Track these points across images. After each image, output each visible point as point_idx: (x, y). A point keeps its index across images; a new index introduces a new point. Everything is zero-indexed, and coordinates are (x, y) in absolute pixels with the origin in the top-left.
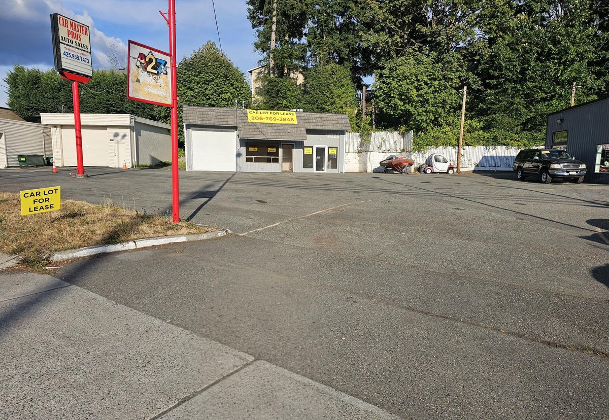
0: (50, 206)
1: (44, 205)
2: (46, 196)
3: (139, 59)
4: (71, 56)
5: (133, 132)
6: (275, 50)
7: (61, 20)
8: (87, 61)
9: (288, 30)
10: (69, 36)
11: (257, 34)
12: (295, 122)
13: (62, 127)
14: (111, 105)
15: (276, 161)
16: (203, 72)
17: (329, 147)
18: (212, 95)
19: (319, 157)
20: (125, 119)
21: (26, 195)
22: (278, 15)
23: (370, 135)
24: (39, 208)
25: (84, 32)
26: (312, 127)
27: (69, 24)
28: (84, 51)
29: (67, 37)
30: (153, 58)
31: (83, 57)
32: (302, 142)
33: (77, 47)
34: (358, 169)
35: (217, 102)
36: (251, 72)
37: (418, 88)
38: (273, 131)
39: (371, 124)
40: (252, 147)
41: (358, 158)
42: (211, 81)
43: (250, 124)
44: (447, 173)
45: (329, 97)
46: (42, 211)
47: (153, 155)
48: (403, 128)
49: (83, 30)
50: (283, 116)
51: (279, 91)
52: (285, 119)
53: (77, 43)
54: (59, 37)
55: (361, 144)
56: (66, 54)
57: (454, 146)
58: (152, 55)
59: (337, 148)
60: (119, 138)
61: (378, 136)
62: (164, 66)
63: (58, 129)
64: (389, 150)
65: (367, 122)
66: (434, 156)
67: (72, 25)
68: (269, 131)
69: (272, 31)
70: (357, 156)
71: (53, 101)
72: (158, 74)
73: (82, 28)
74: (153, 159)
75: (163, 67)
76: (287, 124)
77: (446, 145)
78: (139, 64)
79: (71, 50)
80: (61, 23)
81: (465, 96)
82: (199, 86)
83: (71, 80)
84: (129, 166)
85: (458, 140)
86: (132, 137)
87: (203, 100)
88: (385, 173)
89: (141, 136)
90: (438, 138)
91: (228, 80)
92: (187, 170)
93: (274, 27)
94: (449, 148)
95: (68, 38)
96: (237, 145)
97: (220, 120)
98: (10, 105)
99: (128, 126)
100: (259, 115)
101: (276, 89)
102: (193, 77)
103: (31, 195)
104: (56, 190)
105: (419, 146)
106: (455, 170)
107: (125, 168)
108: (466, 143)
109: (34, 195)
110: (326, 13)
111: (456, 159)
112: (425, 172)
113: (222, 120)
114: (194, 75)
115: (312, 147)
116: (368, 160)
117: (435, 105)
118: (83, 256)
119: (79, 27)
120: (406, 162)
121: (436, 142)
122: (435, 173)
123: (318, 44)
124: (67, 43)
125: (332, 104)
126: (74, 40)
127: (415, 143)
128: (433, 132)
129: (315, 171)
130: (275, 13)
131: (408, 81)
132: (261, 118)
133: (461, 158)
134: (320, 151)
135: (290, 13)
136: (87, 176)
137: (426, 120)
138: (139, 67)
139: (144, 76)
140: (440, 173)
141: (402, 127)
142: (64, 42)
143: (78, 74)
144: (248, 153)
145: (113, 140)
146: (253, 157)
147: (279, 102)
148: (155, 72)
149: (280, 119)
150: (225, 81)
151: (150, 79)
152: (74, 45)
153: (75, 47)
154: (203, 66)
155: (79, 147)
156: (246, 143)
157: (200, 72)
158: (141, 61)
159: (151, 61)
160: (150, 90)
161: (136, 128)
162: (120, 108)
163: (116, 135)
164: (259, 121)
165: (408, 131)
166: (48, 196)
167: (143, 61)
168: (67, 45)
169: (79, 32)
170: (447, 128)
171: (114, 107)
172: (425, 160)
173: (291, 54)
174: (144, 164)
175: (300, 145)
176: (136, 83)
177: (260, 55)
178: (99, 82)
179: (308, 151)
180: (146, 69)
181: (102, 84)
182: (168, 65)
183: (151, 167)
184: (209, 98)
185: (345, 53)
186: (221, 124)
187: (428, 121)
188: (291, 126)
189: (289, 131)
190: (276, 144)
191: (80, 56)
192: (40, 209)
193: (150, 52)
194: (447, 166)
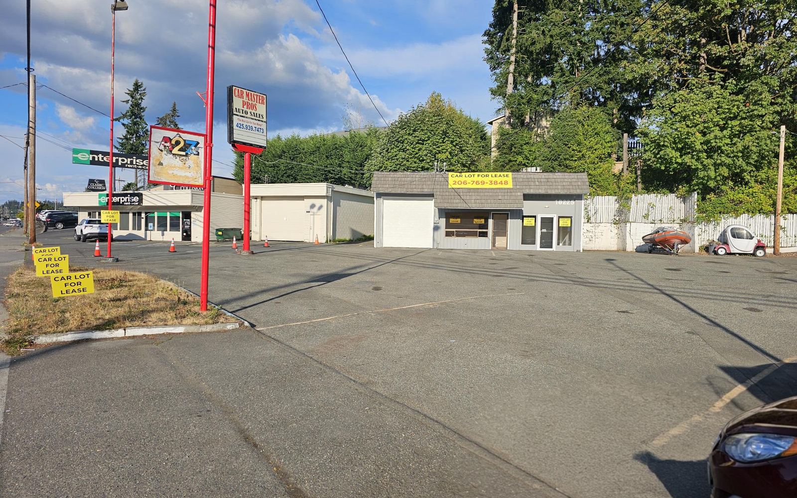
0: (83, 290)
1: (76, 288)
2: (78, 281)
3: (163, 143)
4: (244, 127)
5: (331, 202)
6: (511, 96)
7: (236, 92)
8: (262, 131)
9: (531, 70)
10: (243, 107)
11: (494, 77)
12: (510, 185)
13: (262, 198)
14: (329, 172)
15: (484, 235)
16: (418, 129)
17: (559, 217)
18: (426, 155)
19: (544, 230)
20: (321, 188)
21: (56, 279)
22: (517, 52)
23: (629, 199)
24: (71, 291)
25: (261, 101)
26: (532, 192)
27: (245, 95)
28: (259, 120)
29: (241, 108)
30: (180, 140)
31: (257, 127)
32: (521, 211)
33: (252, 117)
34: (616, 246)
35: (430, 164)
36: (491, 123)
37: (705, 132)
38: (478, 197)
39: (634, 183)
40: (454, 217)
41: (616, 231)
42: (427, 141)
43: (450, 190)
44: (754, 254)
45: (576, 150)
46: (74, 294)
47: (355, 228)
48: (683, 189)
49: (260, 99)
50: (494, 179)
51: (512, 145)
52: (496, 183)
53: (252, 114)
54: (233, 109)
55: (620, 212)
56: (239, 125)
57: (767, 214)
58: (180, 137)
59: (571, 217)
60: (315, 209)
61: (642, 201)
62: (196, 146)
63: (258, 200)
64: (661, 220)
65: (628, 181)
66: (730, 228)
67: (248, 95)
68: (474, 198)
69: (509, 73)
70: (614, 229)
71: (274, 170)
72: (187, 155)
73: (258, 97)
74: (354, 232)
75: (193, 148)
76: (499, 189)
77: (753, 213)
78: (162, 147)
79: (245, 121)
80: (236, 94)
81: (783, 140)
82: (412, 146)
83: (244, 152)
84: (323, 240)
85: (774, 205)
86: (329, 208)
87: (415, 163)
88: (650, 253)
89: (340, 206)
90: (741, 202)
91: (448, 137)
92: (375, 246)
93: (512, 68)
94: (759, 218)
95: (243, 109)
96: (435, 216)
97: (414, 186)
98: (235, 175)
99: (324, 196)
100: (463, 179)
101: (508, 143)
102: (406, 137)
103: (62, 279)
104: (88, 275)
105: (707, 216)
106: (770, 251)
107: (316, 243)
108: (788, 209)
109: (64, 279)
110: (581, 42)
111: (773, 234)
112: (716, 253)
113: (417, 187)
114: (409, 134)
115: (535, 217)
116: (628, 234)
117: (732, 155)
118: (66, 340)
119: (255, 97)
120: (677, 238)
121: (736, 208)
122: (734, 254)
123: (564, 83)
124: (241, 114)
125: (580, 159)
126: (249, 111)
127: (701, 210)
128: (731, 193)
129: (539, 249)
130: (513, 50)
131: (689, 123)
132: (465, 183)
133: (781, 232)
134: (547, 222)
135: (532, 48)
136: (252, 253)
137: (716, 177)
138: (162, 151)
139: (167, 159)
140: (740, 254)
141: (680, 187)
142: (238, 113)
143: (251, 145)
144: (448, 225)
145: (309, 212)
146: (454, 230)
147: (512, 159)
148: (184, 153)
149: (489, 182)
150: (444, 138)
151: (177, 161)
152: (249, 115)
153: (249, 118)
154: (419, 122)
155: (246, 221)
156: (447, 214)
157: (414, 131)
158: (166, 144)
159: (178, 143)
160: (175, 172)
161: (334, 198)
162: (338, 174)
163: (313, 206)
164: (463, 186)
165: (690, 192)
166: (80, 280)
167: (168, 144)
168: (241, 116)
169: (255, 103)
170: (757, 188)
171: (332, 174)
172: (718, 235)
173: (530, 99)
174: (342, 238)
175: (518, 214)
176: (158, 166)
177: (499, 103)
178: (319, 148)
179: (528, 222)
180: (171, 151)
181: (321, 149)
182: (202, 145)
183: (350, 242)
184: (423, 160)
185: (607, 91)
186: (415, 191)
187: (718, 178)
188: (503, 191)
189: (500, 197)
190: (484, 214)
191: (254, 126)
192: (73, 292)
193: (178, 134)
194: (753, 243)
